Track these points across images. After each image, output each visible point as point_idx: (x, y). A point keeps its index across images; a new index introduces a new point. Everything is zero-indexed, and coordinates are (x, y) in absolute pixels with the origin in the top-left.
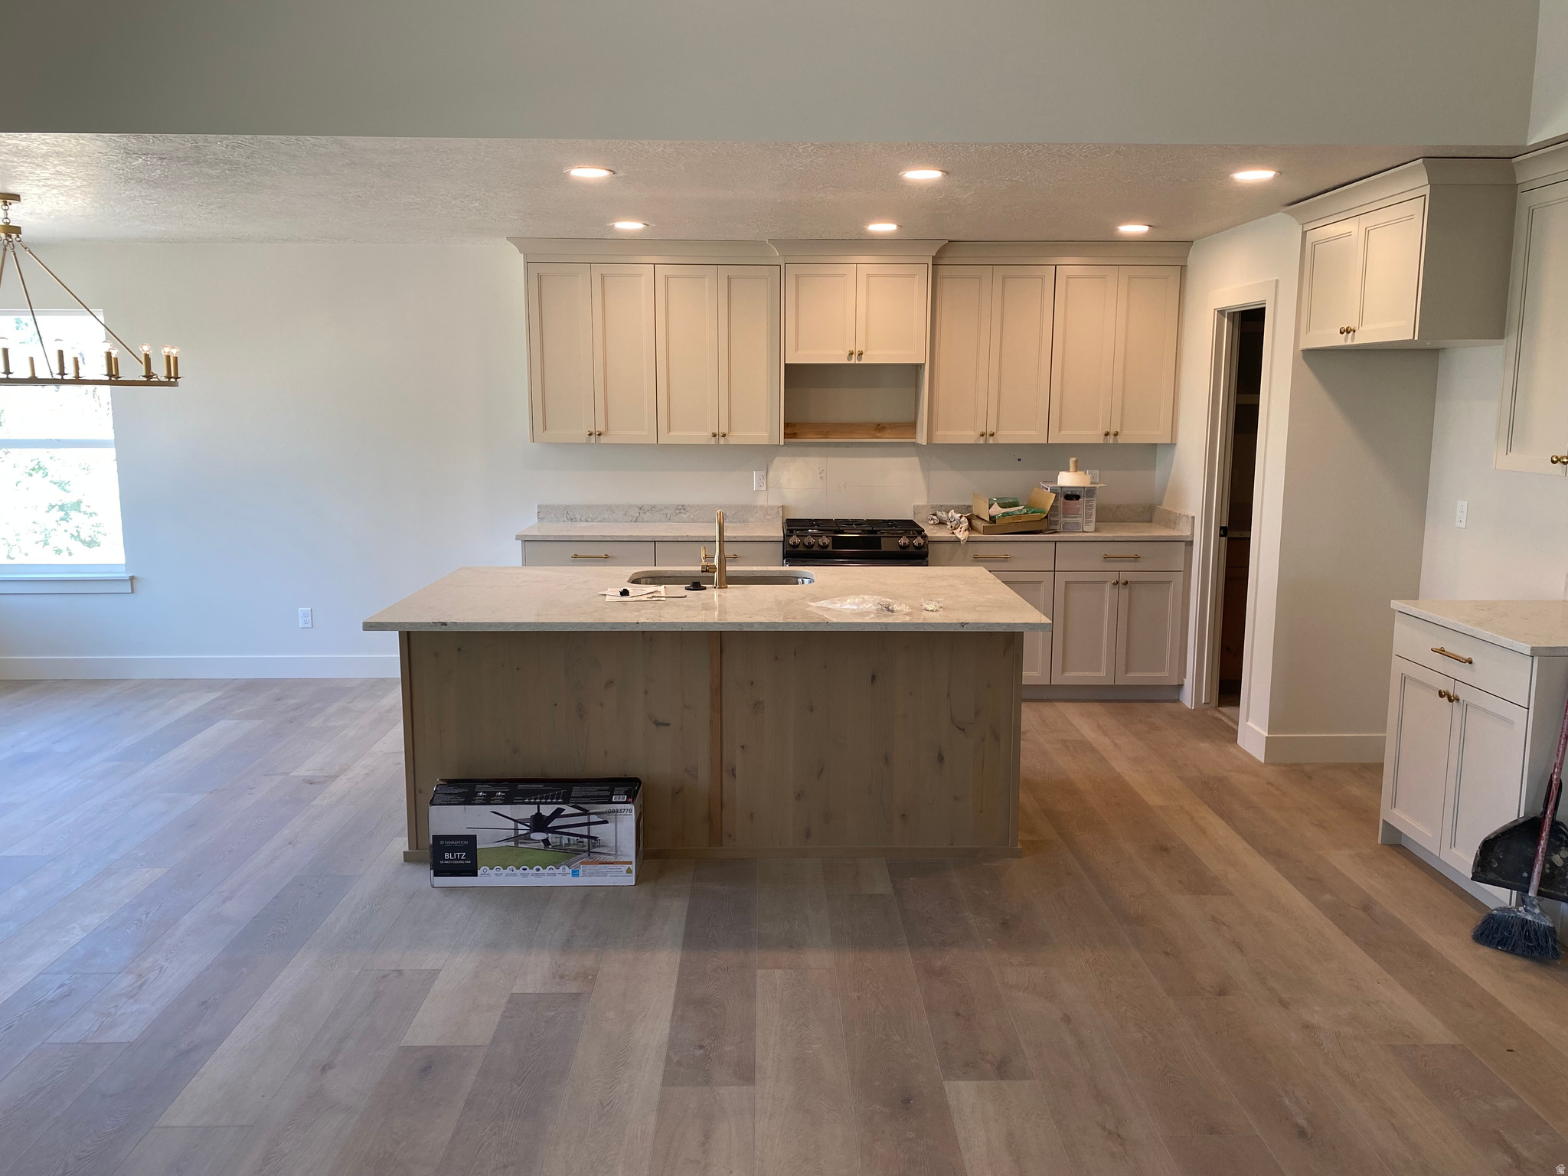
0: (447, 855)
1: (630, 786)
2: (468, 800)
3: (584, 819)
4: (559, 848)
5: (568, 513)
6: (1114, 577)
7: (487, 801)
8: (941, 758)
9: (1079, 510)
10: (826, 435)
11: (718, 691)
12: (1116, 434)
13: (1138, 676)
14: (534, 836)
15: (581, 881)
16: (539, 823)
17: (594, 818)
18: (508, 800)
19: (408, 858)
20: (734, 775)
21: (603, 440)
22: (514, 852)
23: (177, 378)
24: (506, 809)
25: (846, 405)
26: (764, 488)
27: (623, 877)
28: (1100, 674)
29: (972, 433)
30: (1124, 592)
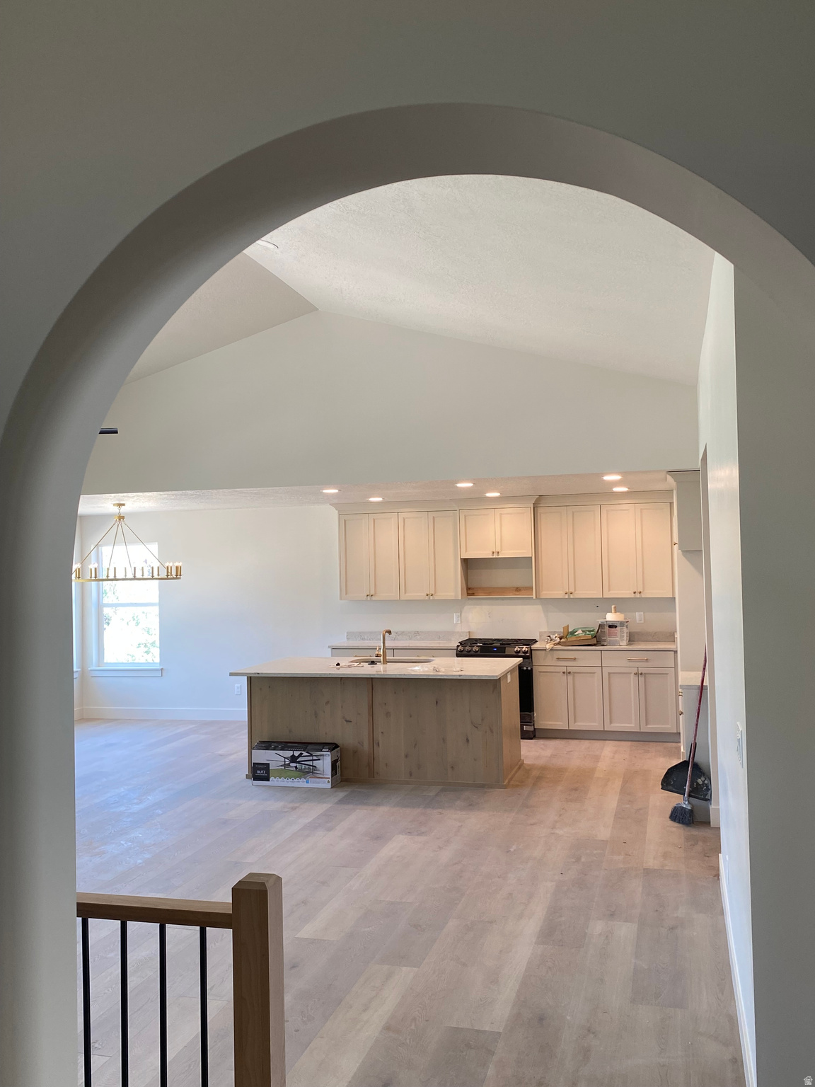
0: (258, 772)
1: (333, 747)
2: (267, 748)
3: (310, 758)
4: (301, 770)
5: (361, 635)
6: (635, 670)
7: (274, 749)
8: (468, 740)
9: (616, 633)
10: (490, 594)
11: (371, 707)
12: (640, 593)
13: (653, 727)
14: (291, 764)
15: (309, 785)
16: (293, 759)
17: (315, 758)
18: (282, 749)
19: (247, 777)
20: (379, 745)
21: (374, 598)
22: (284, 771)
23: (180, 575)
24: (281, 752)
25: (502, 578)
26: (459, 622)
27: (326, 784)
28: (631, 726)
29: (561, 592)
30: (642, 679)
